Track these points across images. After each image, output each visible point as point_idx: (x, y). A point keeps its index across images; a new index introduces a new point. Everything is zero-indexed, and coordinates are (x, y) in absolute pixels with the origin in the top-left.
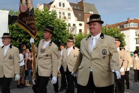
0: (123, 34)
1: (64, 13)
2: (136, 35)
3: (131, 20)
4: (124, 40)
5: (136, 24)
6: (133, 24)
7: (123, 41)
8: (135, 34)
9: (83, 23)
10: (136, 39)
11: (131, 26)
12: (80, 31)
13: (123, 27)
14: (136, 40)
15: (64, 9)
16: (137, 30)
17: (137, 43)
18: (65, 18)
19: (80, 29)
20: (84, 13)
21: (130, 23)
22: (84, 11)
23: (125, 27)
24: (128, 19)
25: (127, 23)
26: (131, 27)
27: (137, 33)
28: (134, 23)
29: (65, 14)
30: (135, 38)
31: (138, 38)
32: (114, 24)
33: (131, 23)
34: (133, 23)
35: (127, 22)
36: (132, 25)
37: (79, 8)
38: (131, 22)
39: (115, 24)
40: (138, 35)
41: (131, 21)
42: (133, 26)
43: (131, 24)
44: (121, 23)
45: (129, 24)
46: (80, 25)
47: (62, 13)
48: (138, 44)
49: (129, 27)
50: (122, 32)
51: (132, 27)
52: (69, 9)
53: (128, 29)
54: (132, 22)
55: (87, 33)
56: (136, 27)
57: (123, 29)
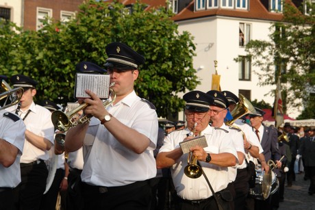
0: (185, 37)
2: (242, 44)
4: (190, 65)
7: (187, 69)
8: (237, 39)
10: (242, 59)
11: (224, 4)
13: (192, 8)
14: (238, 65)
16: (246, 22)
17: (243, 78)
19: (3, 6)
23: (199, 8)
26: (222, 7)
30: (236, 57)
40: (247, 45)
42: (230, 5)
48: (249, 80)
49: (213, 7)
50: (181, 29)
51: (227, 7)
53: (211, 15)
55: (34, 24)
56: (241, 7)
57: (191, 15)
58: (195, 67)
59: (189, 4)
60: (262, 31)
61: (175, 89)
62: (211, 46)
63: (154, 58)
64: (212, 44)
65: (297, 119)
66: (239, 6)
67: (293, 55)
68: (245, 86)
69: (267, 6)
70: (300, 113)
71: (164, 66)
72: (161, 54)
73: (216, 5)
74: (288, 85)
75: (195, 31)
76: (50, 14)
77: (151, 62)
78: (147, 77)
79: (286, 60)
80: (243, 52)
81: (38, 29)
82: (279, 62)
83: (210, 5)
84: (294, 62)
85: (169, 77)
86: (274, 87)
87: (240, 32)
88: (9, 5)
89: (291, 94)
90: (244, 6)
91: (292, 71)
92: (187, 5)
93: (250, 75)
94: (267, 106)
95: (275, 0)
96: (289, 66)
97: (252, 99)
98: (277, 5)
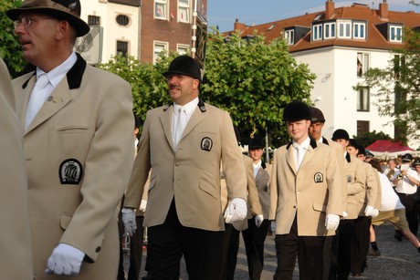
2: (360, 74)
3: (342, 8)
5: (359, 24)
6: (348, 26)
8: (355, 69)
9: (133, 13)
10: (360, 89)
11: (342, 34)
12: (122, 47)
13: (308, 39)
14: (356, 94)
16: (364, 52)
17: (361, 109)
19: (120, 39)
21: (334, 20)
23: (316, 38)
24: (330, 2)
25: (323, 22)
26: (340, 37)
27: (363, 63)
28: (353, 21)
30: (355, 86)
31: (368, 88)
32: (270, 24)
33: (339, 22)
34: (349, 22)
35: (323, 18)
36: (343, 28)
38: (340, 18)
40: (367, 74)
41: (341, 13)
42: (348, 35)
43: (342, 26)
44: (297, 19)
45: (330, 24)
46: (123, 20)
48: (368, 110)
49: (330, 37)
51: (345, 37)
53: (328, 45)
54: (346, 18)
55: (151, 58)
56: (359, 37)
57: (307, 45)
59: (305, 34)
60: (382, 60)
62: (328, 76)
63: (272, 89)
64: (330, 75)
65: (418, 150)
66: (356, 35)
67: (414, 84)
68: (363, 116)
69: (386, 36)
73: (333, 35)
74: (408, 114)
75: (311, 62)
76: (167, 46)
77: (269, 92)
78: (266, 109)
79: (406, 91)
80: (363, 82)
82: (400, 92)
83: (327, 35)
84: (414, 92)
86: (394, 118)
87: (358, 62)
88: (126, 39)
89: (412, 125)
90: (362, 36)
92: (303, 36)
93: (368, 106)
94: (386, 138)
95: (394, 29)
96: (409, 97)
97: (371, 131)
98: (396, 34)
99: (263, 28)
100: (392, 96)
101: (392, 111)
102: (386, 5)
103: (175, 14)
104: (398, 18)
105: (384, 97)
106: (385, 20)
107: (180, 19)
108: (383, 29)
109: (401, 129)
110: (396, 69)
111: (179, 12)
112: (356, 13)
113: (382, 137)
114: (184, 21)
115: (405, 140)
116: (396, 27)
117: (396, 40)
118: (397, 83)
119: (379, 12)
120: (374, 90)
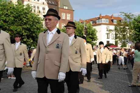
0: (95, 29)
1: (38, 8)
2: (107, 30)
4: (96, 35)
7: (95, 36)
10: (107, 34)
13: (96, 23)
15: (38, 3)
16: (108, 26)
17: (108, 38)
18: (40, 12)
20: (58, 8)
21: (101, 19)
22: (58, 6)
23: (97, 23)
24: (100, 15)
25: (99, 19)
27: (108, 28)
28: (106, 19)
29: (40, 8)
31: (109, 34)
33: (103, 19)
34: (105, 19)
35: (99, 18)
36: (104, 21)
37: (53, 3)
38: (103, 18)
39: (89, 20)
41: (103, 17)
44: (93, 19)
47: (36, 7)
49: (101, 22)
50: (94, 27)
51: (104, 22)
52: (44, 3)
53: (100, 24)
55: (61, 27)
57: (95, 24)
58: (97, 35)
59: (95, 22)
60: (112, 27)
61: (92, 40)
63: (88, 34)
66: (106, 22)
67: (119, 33)
68: (108, 40)
69: (113, 22)
70: (121, 46)
71: (90, 36)
72: (89, 33)
74: (118, 39)
75: (97, 28)
76: (65, 25)
79: (117, 34)
80: (108, 32)
81: (62, 28)
82: (116, 35)
85: (91, 38)
86: (115, 40)
89: (119, 42)
90: (108, 22)
91: (119, 36)
94: (113, 45)
95: (115, 21)
96: (118, 35)
97: (110, 43)
98: (115, 22)
99: (86, 21)
100: (114, 35)
101: (114, 38)
102: (113, 15)
103: (67, 18)
104: (116, 18)
105: (112, 36)
106: (113, 19)
107: (67, 19)
108: (112, 21)
109: (116, 42)
110: (115, 29)
111: (67, 17)
112: (106, 17)
113: (112, 44)
114: (68, 19)
115: (117, 45)
116: (115, 20)
117: (115, 23)
118: (116, 33)
119: (111, 17)
120: (110, 34)
